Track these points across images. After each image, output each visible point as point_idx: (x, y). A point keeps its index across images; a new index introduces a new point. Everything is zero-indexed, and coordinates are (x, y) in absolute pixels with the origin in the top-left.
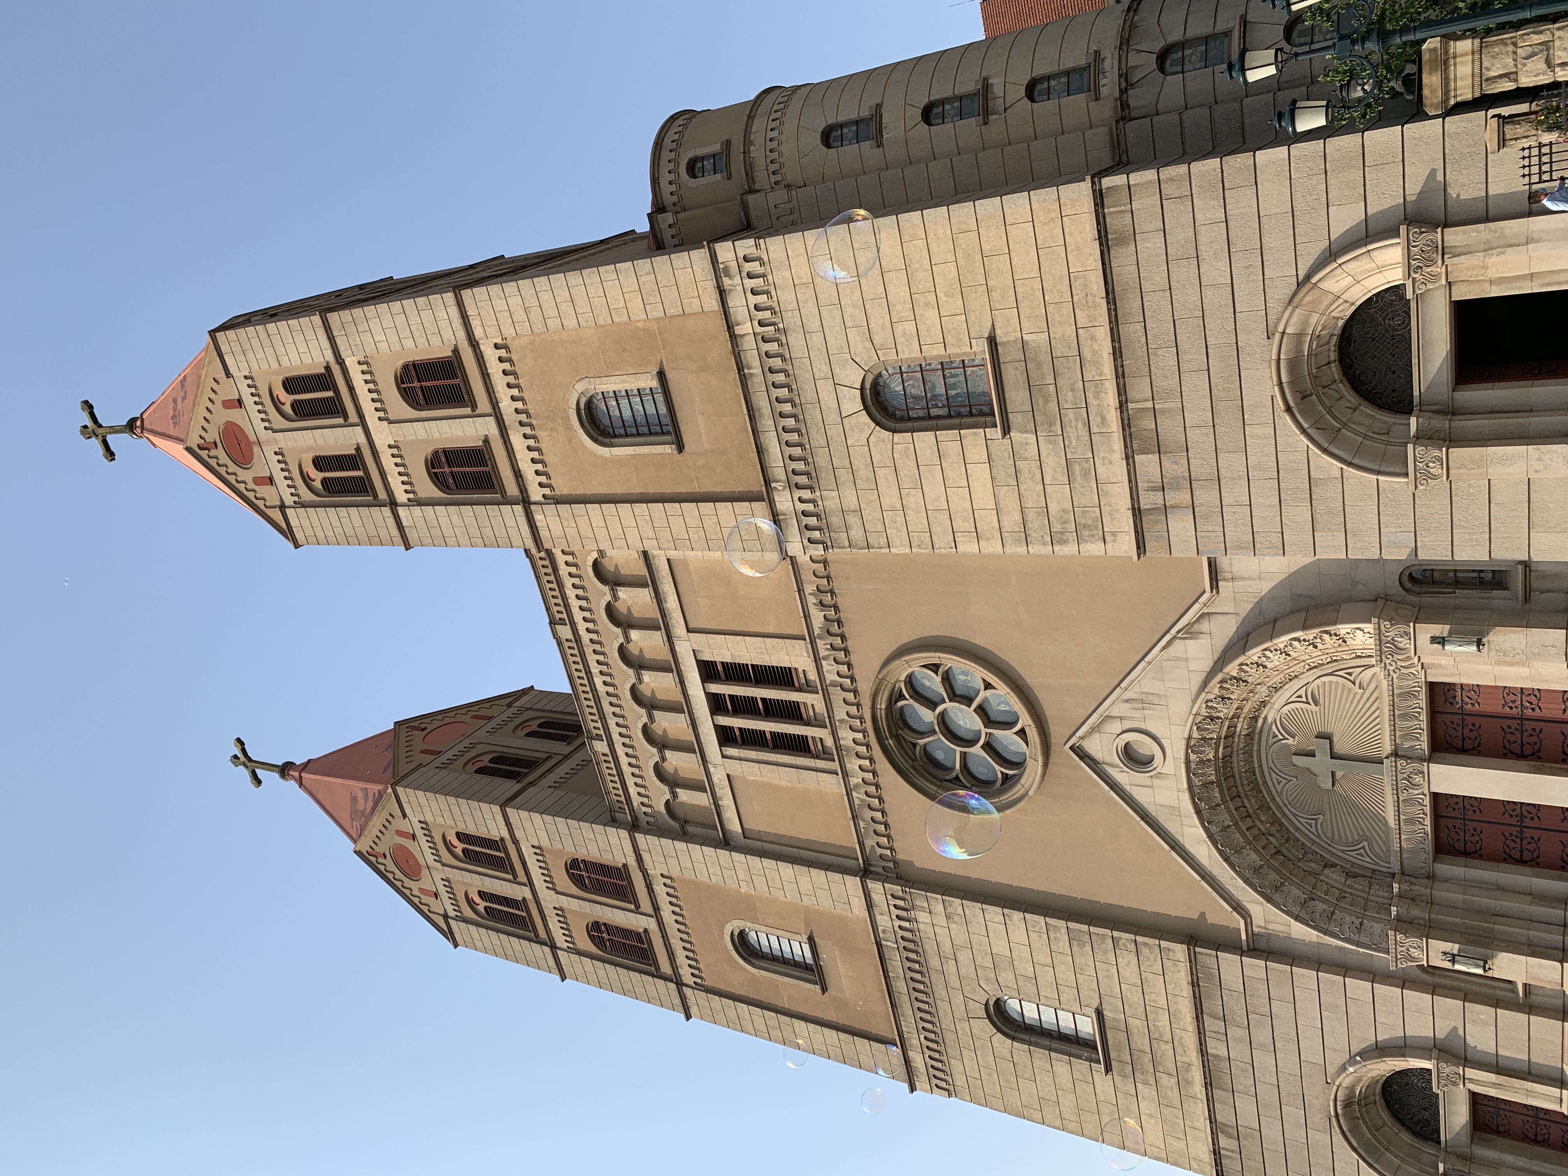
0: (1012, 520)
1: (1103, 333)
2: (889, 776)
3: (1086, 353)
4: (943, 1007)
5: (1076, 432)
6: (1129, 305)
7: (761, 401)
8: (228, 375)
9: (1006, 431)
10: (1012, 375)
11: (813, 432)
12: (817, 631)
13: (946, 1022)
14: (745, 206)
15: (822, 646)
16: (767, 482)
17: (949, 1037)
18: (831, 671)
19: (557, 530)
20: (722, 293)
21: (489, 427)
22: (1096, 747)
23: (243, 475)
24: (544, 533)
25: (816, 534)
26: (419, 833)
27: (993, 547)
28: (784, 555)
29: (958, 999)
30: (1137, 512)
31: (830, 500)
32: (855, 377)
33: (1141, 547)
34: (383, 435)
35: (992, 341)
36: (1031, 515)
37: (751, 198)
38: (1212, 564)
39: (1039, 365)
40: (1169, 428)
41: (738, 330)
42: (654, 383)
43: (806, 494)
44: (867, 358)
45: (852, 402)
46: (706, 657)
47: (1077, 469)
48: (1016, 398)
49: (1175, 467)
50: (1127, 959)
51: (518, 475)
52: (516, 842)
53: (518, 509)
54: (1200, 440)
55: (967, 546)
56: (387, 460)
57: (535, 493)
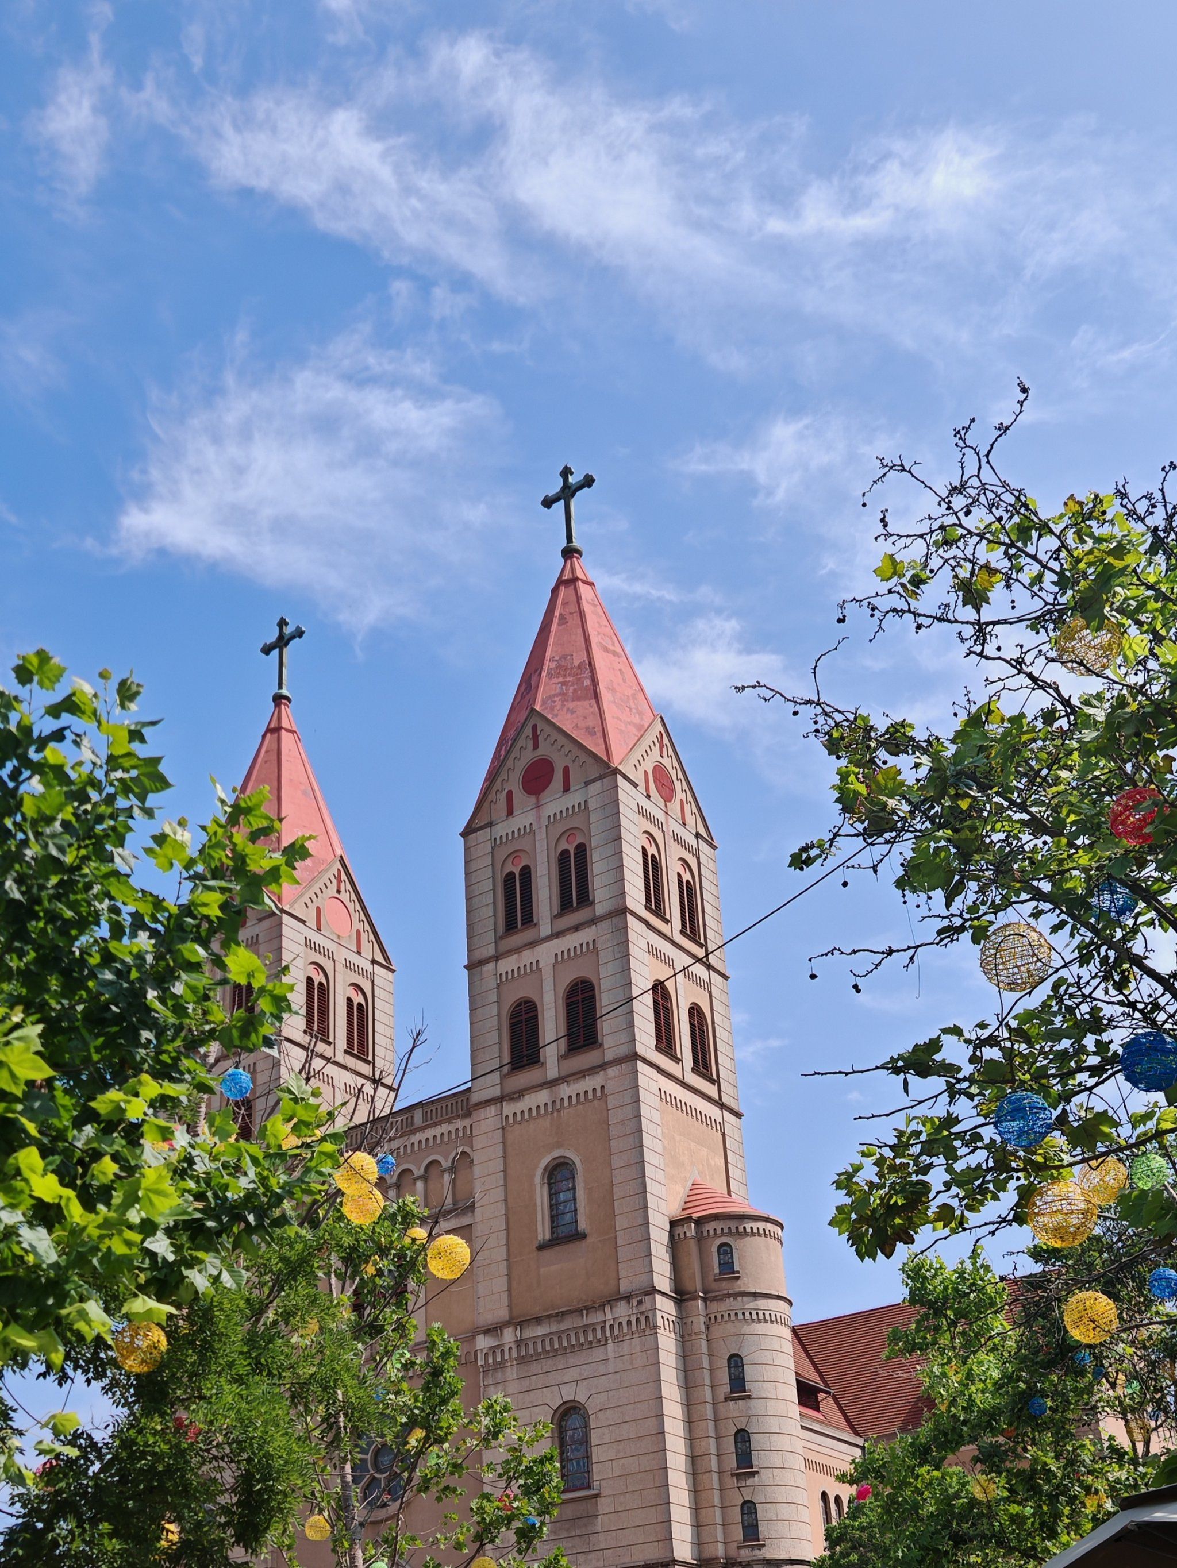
7: (567, 1324)
8: (586, 785)
10: (585, 1507)
11: (550, 1362)
14: (695, 1298)
16: (520, 1323)
19: (484, 1126)
20: (628, 1298)
21: (552, 1070)
23: (513, 781)
24: (483, 1112)
25: (490, 1359)
28: (476, 1334)
31: (511, 1373)
32: (581, 1398)
34: (545, 954)
35: (600, 1495)
37: (701, 1301)
39: (588, 1525)
41: (608, 1308)
42: (581, 1228)
43: (514, 1355)
44: (591, 1407)
45: (568, 1393)
51: (519, 1094)
56: (528, 957)
57: (509, 1109)
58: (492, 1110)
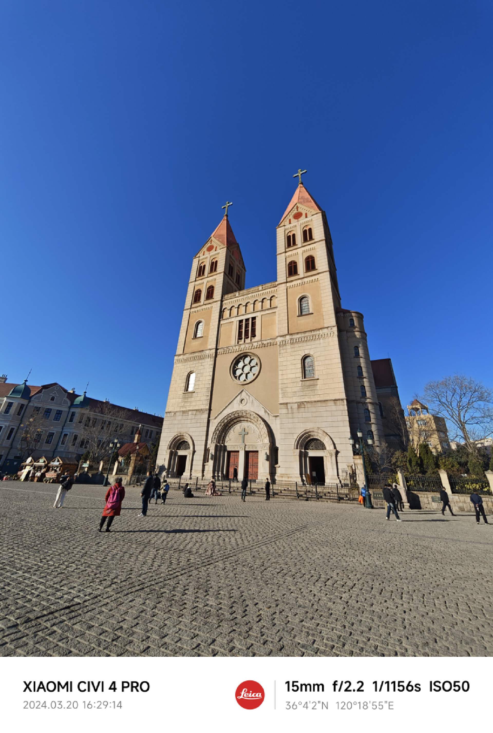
0: (285, 381)
1: (319, 399)
2: (235, 355)
3: (315, 396)
4: (192, 363)
5: (302, 394)
6: (324, 404)
7: (307, 334)
8: (313, 215)
9: (301, 381)
10: (311, 382)
11: (301, 344)
12: (263, 342)
13: (189, 363)
14: (344, 331)
15: (260, 343)
16: (292, 334)
17: (186, 363)
18: (255, 344)
19: (281, 289)
20: (327, 328)
21: (301, 275)
22: (244, 393)
23: (291, 217)
24: (280, 286)
25: (281, 343)
26: (216, 252)
27: (280, 377)
28: (277, 337)
29: (194, 366)
30: (287, 404)
31: (289, 347)
32: (311, 353)
33: (281, 404)
34: (300, 251)
35: (318, 379)
36: (286, 385)
37: (345, 332)
38: (278, 416)
39: (313, 387)
40: (302, 410)
41: (320, 330)
42: (310, 312)
43: (289, 342)
44: (315, 356)
45: (307, 352)
46: (257, 318)
47: (295, 393)
48: (308, 383)
49: (295, 410)
50: (205, 398)
51: (292, 281)
52: (216, 274)
53: (285, 281)
54: (300, 415)
55: (280, 373)
56: (295, 252)
57: (288, 284)
58: (283, 285)
